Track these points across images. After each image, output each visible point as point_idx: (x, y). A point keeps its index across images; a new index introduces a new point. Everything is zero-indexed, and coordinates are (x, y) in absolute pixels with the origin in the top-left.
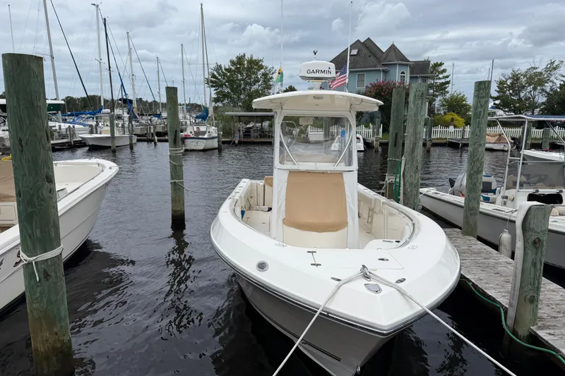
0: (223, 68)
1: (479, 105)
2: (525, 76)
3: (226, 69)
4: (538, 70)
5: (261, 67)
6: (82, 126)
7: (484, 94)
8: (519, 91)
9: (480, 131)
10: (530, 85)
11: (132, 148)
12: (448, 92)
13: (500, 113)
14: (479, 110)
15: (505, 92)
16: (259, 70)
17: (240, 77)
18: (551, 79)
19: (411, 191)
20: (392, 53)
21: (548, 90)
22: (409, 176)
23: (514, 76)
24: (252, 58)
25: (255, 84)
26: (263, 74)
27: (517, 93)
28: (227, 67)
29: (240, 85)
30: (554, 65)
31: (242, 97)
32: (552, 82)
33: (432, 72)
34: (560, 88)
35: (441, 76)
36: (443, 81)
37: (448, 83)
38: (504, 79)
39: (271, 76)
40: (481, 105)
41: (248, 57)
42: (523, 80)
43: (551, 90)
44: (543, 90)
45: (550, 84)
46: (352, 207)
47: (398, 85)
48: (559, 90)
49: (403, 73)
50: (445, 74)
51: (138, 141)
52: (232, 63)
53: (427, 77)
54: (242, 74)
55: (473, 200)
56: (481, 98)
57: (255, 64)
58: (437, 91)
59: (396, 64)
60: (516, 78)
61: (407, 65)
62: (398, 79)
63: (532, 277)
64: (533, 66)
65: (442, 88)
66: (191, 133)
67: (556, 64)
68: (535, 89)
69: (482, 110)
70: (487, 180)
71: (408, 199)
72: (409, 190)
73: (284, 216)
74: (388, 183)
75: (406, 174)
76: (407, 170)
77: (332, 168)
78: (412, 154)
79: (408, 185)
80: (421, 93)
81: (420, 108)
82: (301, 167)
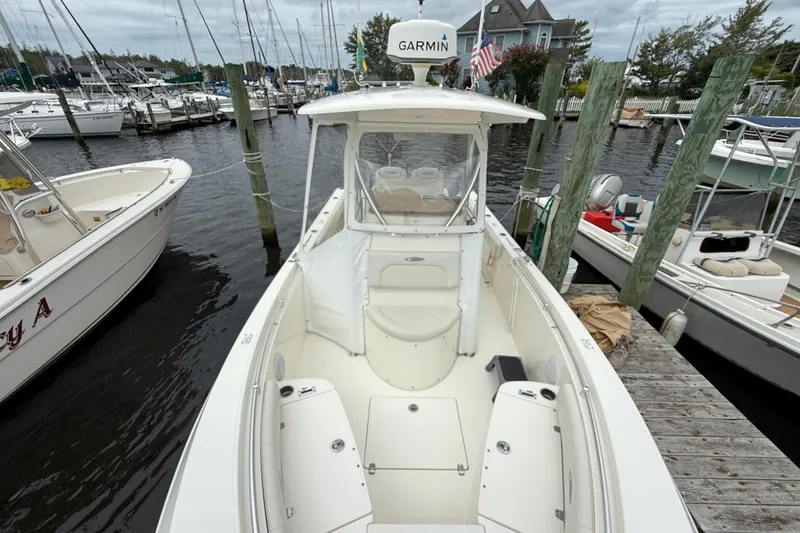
1: (714, 106)
2: (673, 37)
4: (690, 30)
6: (226, 98)
7: (731, 86)
8: (663, 55)
9: (699, 157)
10: (676, 48)
11: (271, 123)
12: (586, 57)
13: (636, 80)
14: (712, 116)
15: (646, 57)
18: (701, 40)
19: (561, 248)
20: (536, 10)
21: (694, 53)
22: (561, 227)
23: (662, 37)
27: (659, 58)
30: (709, 22)
31: (380, 62)
32: (703, 44)
33: (574, 34)
34: (709, 51)
35: (582, 38)
36: (584, 44)
37: (588, 46)
38: (650, 41)
40: (718, 106)
41: (384, 16)
42: (671, 41)
43: (698, 54)
44: (688, 53)
45: (699, 46)
47: (537, 49)
48: (706, 54)
49: (544, 34)
50: (587, 36)
51: (279, 113)
52: (370, 24)
53: (568, 40)
55: (650, 262)
56: (724, 92)
58: (575, 56)
59: (538, 24)
60: (663, 39)
61: (550, 25)
62: (538, 43)
64: (686, 24)
65: (581, 52)
67: (712, 20)
68: (680, 52)
69: (717, 117)
70: (633, 200)
71: (554, 259)
72: (557, 246)
73: (366, 302)
74: (522, 199)
75: (557, 222)
76: (560, 217)
77: (442, 230)
78: (573, 193)
79: (557, 239)
80: (612, 83)
81: (603, 114)
82: (390, 228)
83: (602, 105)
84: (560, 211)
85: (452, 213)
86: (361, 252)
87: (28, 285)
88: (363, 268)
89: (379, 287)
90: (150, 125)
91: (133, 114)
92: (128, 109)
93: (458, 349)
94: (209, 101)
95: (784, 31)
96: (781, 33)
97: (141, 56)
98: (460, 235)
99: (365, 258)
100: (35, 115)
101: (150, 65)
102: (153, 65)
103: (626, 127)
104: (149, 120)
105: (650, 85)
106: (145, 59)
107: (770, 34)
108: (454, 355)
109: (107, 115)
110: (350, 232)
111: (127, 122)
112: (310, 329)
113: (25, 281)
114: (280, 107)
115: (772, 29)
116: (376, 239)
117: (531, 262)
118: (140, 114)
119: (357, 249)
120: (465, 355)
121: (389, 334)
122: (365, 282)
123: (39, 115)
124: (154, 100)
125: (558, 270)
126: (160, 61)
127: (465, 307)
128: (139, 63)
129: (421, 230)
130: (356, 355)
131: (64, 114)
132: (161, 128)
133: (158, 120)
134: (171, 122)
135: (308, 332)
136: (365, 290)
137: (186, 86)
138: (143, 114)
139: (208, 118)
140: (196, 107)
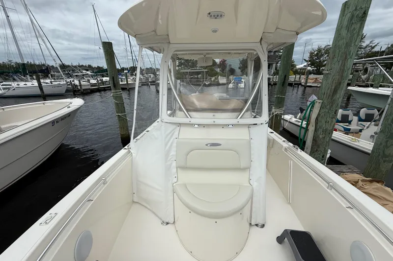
2: (324, 49)
8: (320, 57)
10: (326, 54)
15: (313, 58)
19: (324, 138)
23: (318, 49)
38: (313, 51)
42: (323, 51)
70: (346, 113)
71: (319, 147)
72: (321, 136)
73: (175, 180)
74: (275, 114)
75: (320, 119)
76: (322, 114)
77: (235, 121)
79: (320, 131)
82: (193, 121)
84: (322, 111)
85: (241, 110)
86: (172, 139)
88: (173, 153)
89: (184, 168)
90: (80, 90)
91: (72, 85)
92: (70, 83)
93: (251, 221)
95: (376, 45)
96: (375, 46)
97: (84, 65)
98: (249, 126)
99: (175, 145)
100: (25, 86)
101: (87, 68)
102: (89, 68)
103: (310, 87)
104: (79, 88)
105: (316, 70)
106: (86, 66)
107: (369, 47)
108: (248, 225)
109: (59, 86)
110: (163, 124)
111: (69, 89)
112: (135, 200)
114: (143, 83)
115: (371, 45)
116: (183, 129)
117: (299, 150)
118: (75, 86)
119: (169, 136)
120: (257, 225)
121: (192, 210)
122: (174, 164)
123: (27, 86)
124: (84, 80)
125: (322, 155)
126: (92, 67)
127: (255, 184)
128: (83, 67)
129: (218, 122)
130: (167, 223)
131: (37, 85)
132: (84, 92)
133: (83, 88)
134: (89, 89)
135: (133, 202)
136: (174, 170)
137: (100, 75)
138: (77, 85)
139: (108, 87)
140: (103, 83)
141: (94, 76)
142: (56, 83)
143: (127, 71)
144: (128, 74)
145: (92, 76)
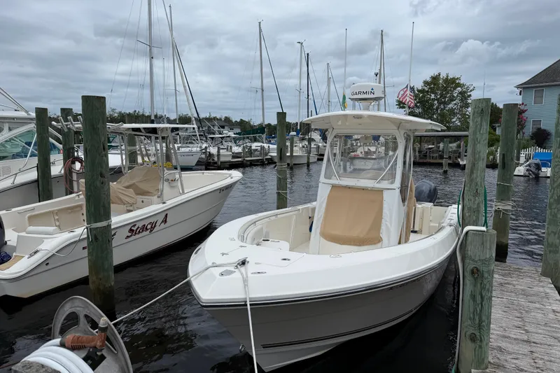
0: (416, 89)
3: (418, 91)
5: (459, 85)
6: (275, 146)
11: (308, 166)
16: (455, 89)
17: (433, 96)
22: (467, 200)
24: (448, 76)
25: (450, 103)
26: (460, 93)
28: (420, 88)
29: (433, 105)
39: (469, 94)
41: (443, 75)
46: (389, 225)
52: (426, 83)
54: (435, 94)
57: (452, 83)
63: (472, 310)
66: (361, 153)
77: (372, 185)
78: (471, 175)
79: (466, 209)
80: (481, 109)
81: (479, 126)
83: (477, 122)
84: (465, 189)
87: (165, 205)
90: (216, 163)
91: (206, 154)
92: (205, 151)
94: (262, 148)
97: (218, 117)
101: (223, 124)
102: (227, 123)
104: (216, 159)
106: (221, 119)
109: (191, 154)
111: (201, 160)
113: (164, 203)
118: (211, 155)
124: (222, 146)
126: (231, 121)
133: (222, 159)
134: (230, 162)
138: (213, 155)
139: (258, 160)
140: (251, 152)
141: (239, 139)
142: (187, 150)
143: (295, 133)
144: (296, 139)
145: (235, 140)
